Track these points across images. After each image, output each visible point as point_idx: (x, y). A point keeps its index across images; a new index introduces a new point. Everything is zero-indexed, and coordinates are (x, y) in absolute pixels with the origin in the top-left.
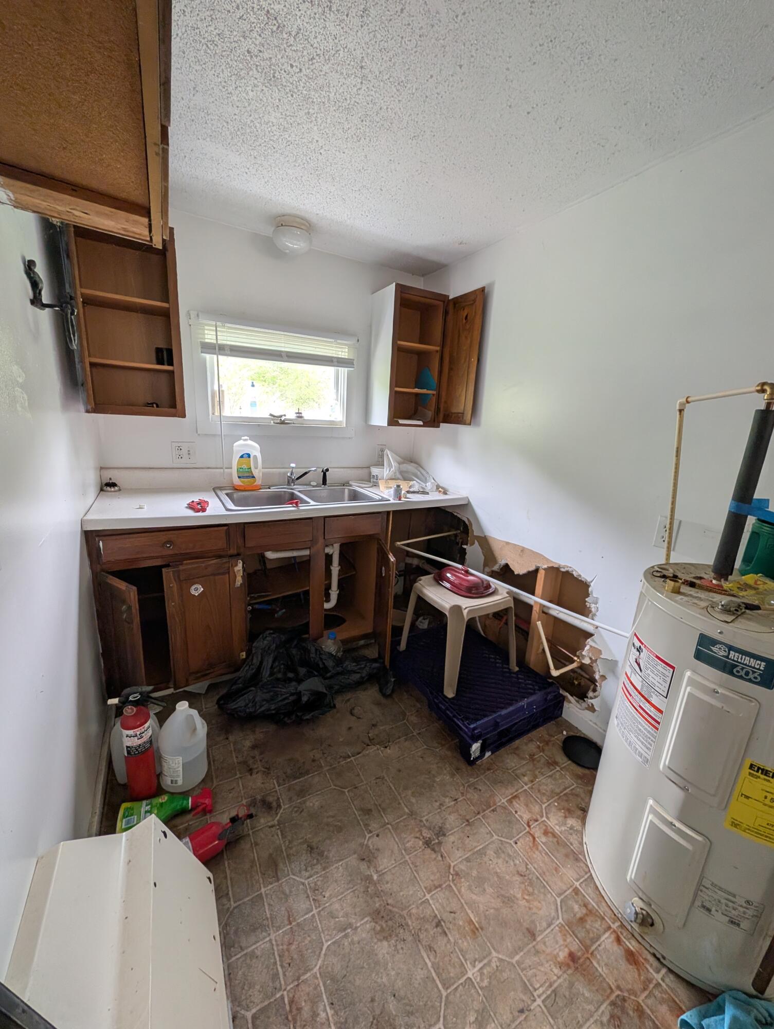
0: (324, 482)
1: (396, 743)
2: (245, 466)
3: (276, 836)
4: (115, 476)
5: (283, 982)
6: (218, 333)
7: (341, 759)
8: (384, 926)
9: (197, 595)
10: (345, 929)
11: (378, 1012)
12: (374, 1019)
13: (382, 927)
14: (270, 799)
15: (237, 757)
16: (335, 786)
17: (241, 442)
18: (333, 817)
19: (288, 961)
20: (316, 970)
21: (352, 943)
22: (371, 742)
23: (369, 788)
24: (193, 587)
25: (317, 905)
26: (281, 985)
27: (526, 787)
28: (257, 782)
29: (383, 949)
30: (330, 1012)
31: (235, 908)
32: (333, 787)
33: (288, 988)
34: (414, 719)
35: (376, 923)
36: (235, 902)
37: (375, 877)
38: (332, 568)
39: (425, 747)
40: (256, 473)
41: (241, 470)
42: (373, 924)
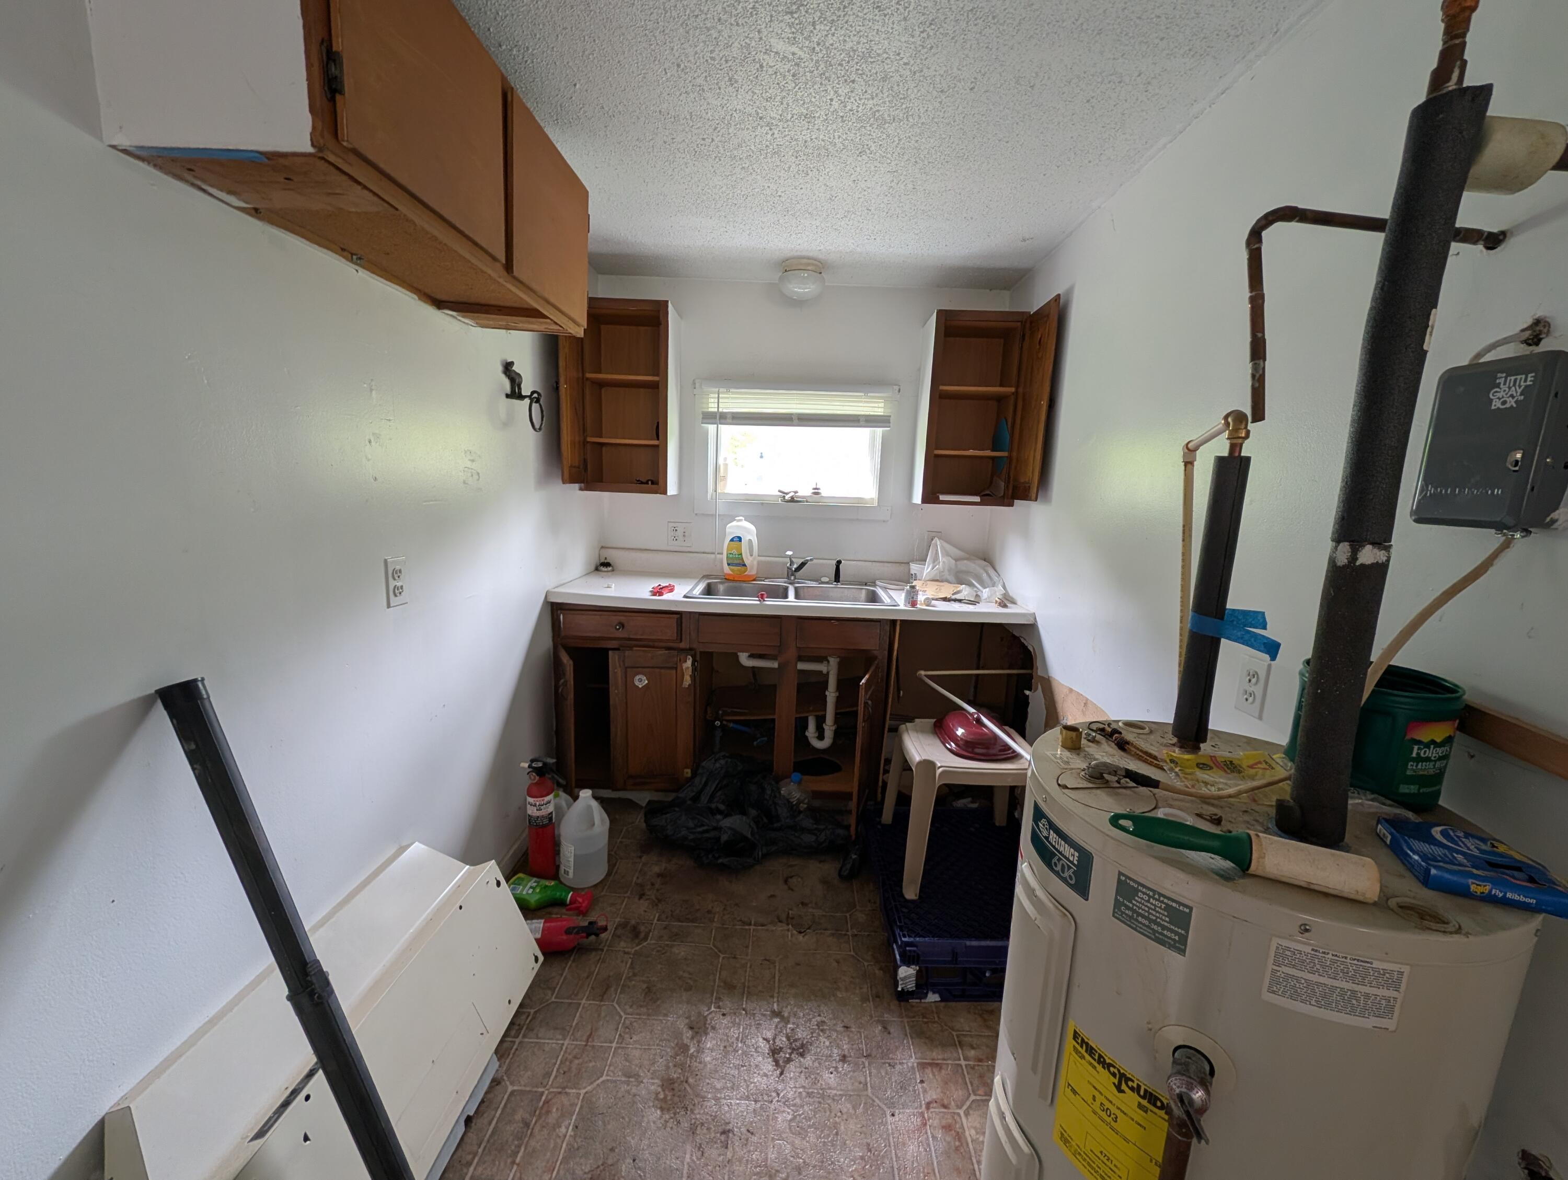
0: (837, 578)
1: (817, 933)
2: (734, 551)
3: (624, 964)
4: (612, 556)
5: (550, 1083)
6: (720, 401)
7: (740, 923)
8: (669, 1098)
9: (640, 686)
10: (629, 1077)
11: (610, 1162)
12: (602, 1165)
13: (665, 1097)
14: (642, 928)
15: (638, 878)
16: (714, 946)
17: (734, 523)
18: (690, 974)
19: (565, 1069)
20: (583, 1092)
21: (628, 1092)
22: (789, 920)
23: (749, 965)
24: (637, 677)
25: (620, 1041)
26: (547, 1084)
27: (963, 1063)
28: (640, 908)
29: (654, 1115)
30: (570, 1132)
31: (553, 1002)
32: (711, 946)
33: (551, 1090)
34: (861, 917)
35: (664, 1091)
36: (555, 998)
37: (692, 1051)
38: (827, 693)
39: (852, 953)
40: (748, 560)
41: (731, 556)
42: (660, 1089)
